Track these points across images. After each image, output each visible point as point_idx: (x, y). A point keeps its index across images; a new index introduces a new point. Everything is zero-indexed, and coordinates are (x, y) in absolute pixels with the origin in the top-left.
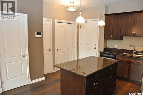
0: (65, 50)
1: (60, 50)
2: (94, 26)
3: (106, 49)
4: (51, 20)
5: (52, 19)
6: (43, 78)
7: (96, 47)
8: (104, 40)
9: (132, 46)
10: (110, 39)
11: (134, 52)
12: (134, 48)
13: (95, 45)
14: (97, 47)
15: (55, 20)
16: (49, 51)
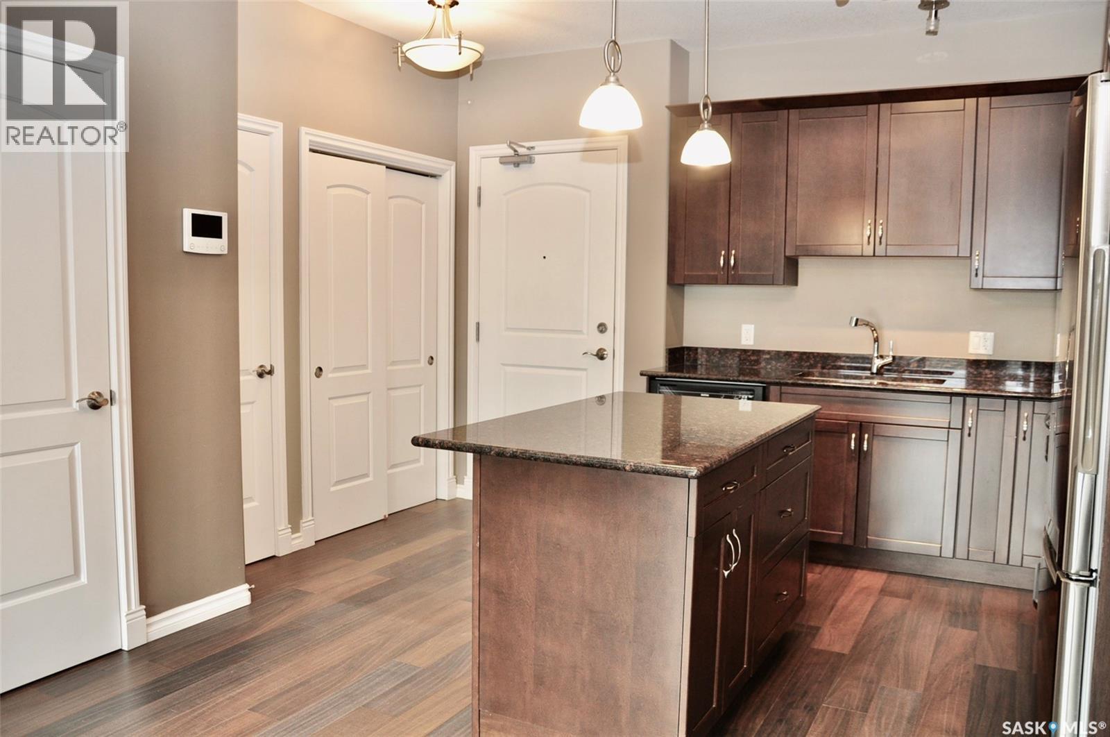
0: (369, 371)
1: (336, 369)
2: (588, 191)
3: (679, 357)
4: (277, 130)
5: (280, 125)
6: (238, 597)
7: (604, 341)
8: (668, 293)
9: (867, 324)
10: (713, 281)
11: (878, 363)
12: (876, 340)
13: (602, 328)
14: (615, 342)
15: (303, 130)
16: (261, 375)
